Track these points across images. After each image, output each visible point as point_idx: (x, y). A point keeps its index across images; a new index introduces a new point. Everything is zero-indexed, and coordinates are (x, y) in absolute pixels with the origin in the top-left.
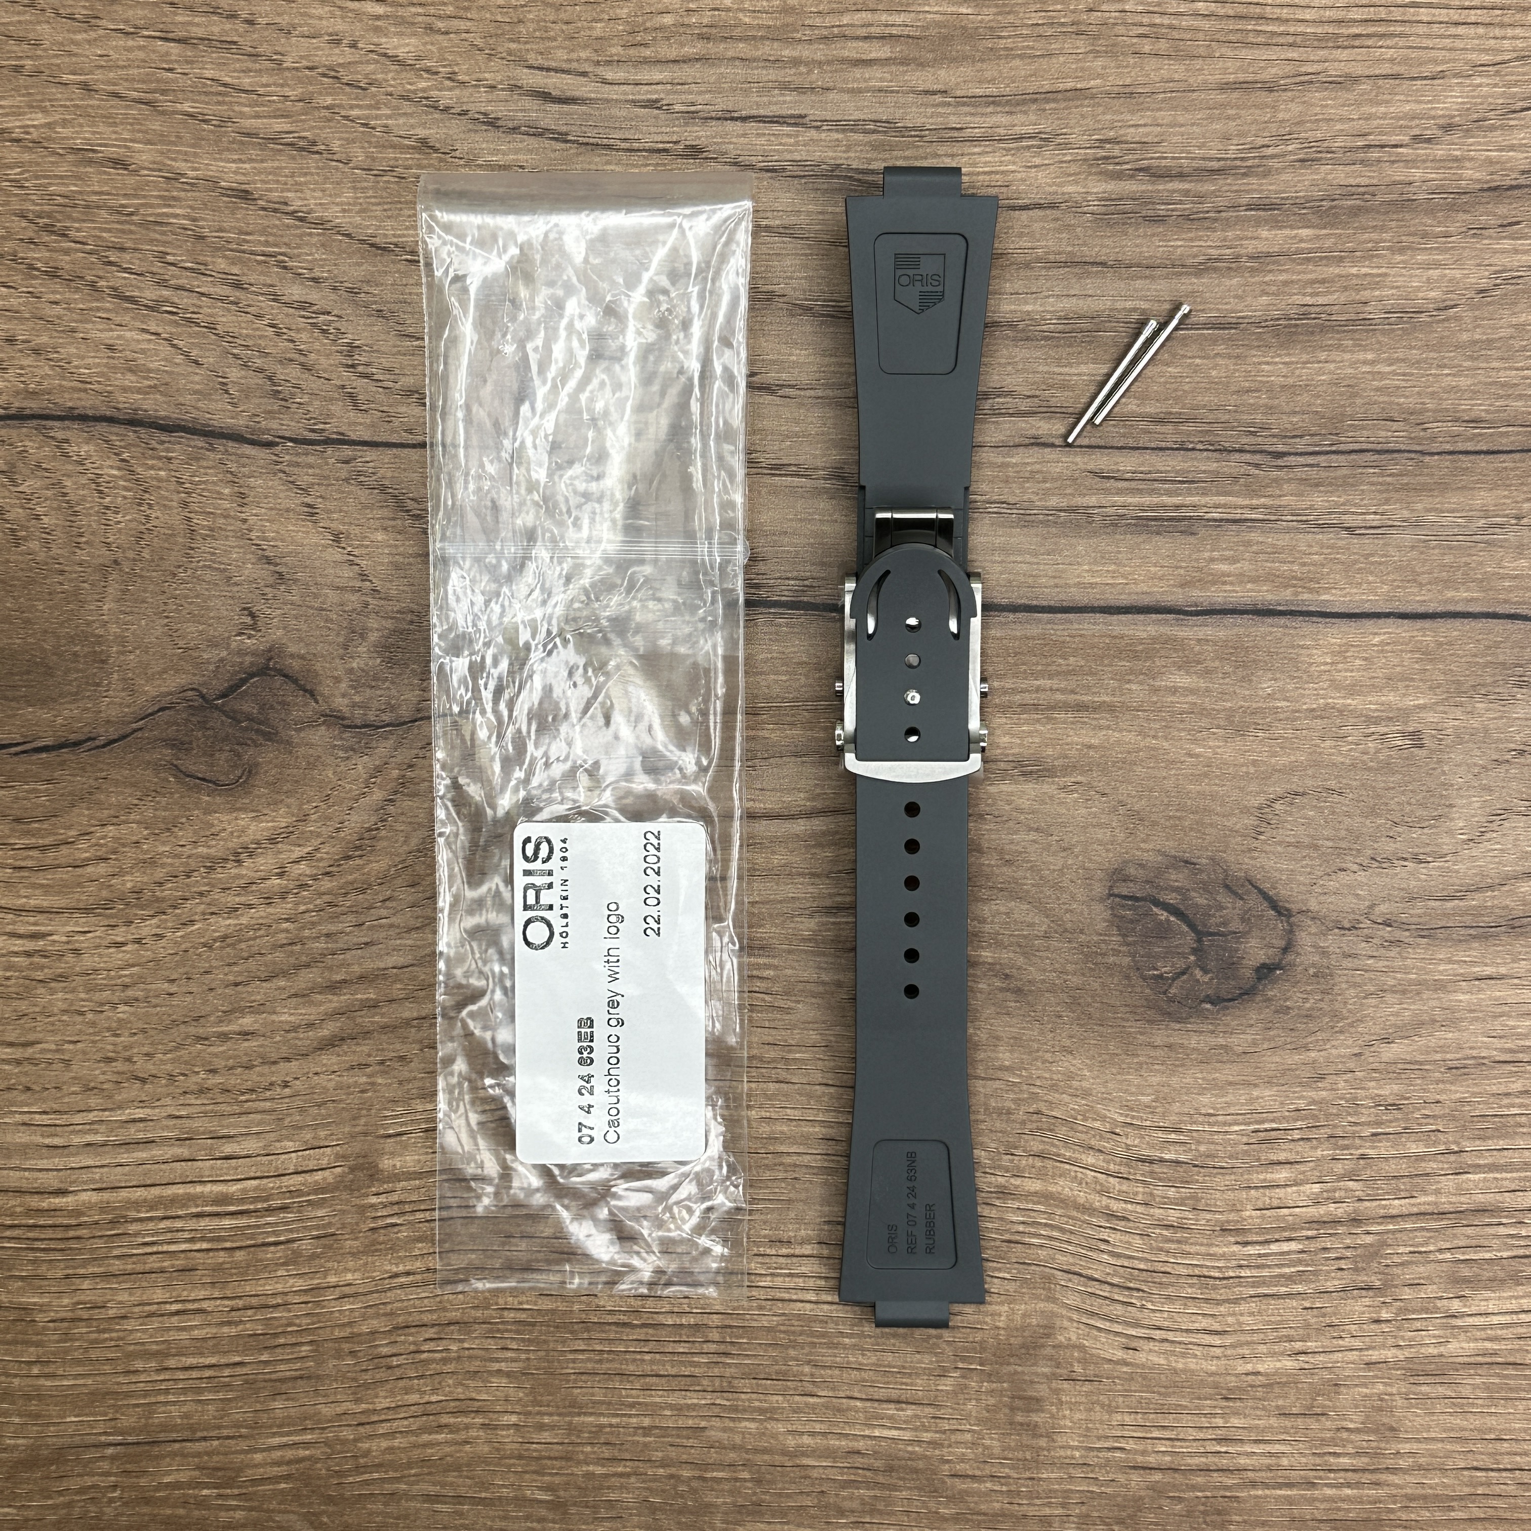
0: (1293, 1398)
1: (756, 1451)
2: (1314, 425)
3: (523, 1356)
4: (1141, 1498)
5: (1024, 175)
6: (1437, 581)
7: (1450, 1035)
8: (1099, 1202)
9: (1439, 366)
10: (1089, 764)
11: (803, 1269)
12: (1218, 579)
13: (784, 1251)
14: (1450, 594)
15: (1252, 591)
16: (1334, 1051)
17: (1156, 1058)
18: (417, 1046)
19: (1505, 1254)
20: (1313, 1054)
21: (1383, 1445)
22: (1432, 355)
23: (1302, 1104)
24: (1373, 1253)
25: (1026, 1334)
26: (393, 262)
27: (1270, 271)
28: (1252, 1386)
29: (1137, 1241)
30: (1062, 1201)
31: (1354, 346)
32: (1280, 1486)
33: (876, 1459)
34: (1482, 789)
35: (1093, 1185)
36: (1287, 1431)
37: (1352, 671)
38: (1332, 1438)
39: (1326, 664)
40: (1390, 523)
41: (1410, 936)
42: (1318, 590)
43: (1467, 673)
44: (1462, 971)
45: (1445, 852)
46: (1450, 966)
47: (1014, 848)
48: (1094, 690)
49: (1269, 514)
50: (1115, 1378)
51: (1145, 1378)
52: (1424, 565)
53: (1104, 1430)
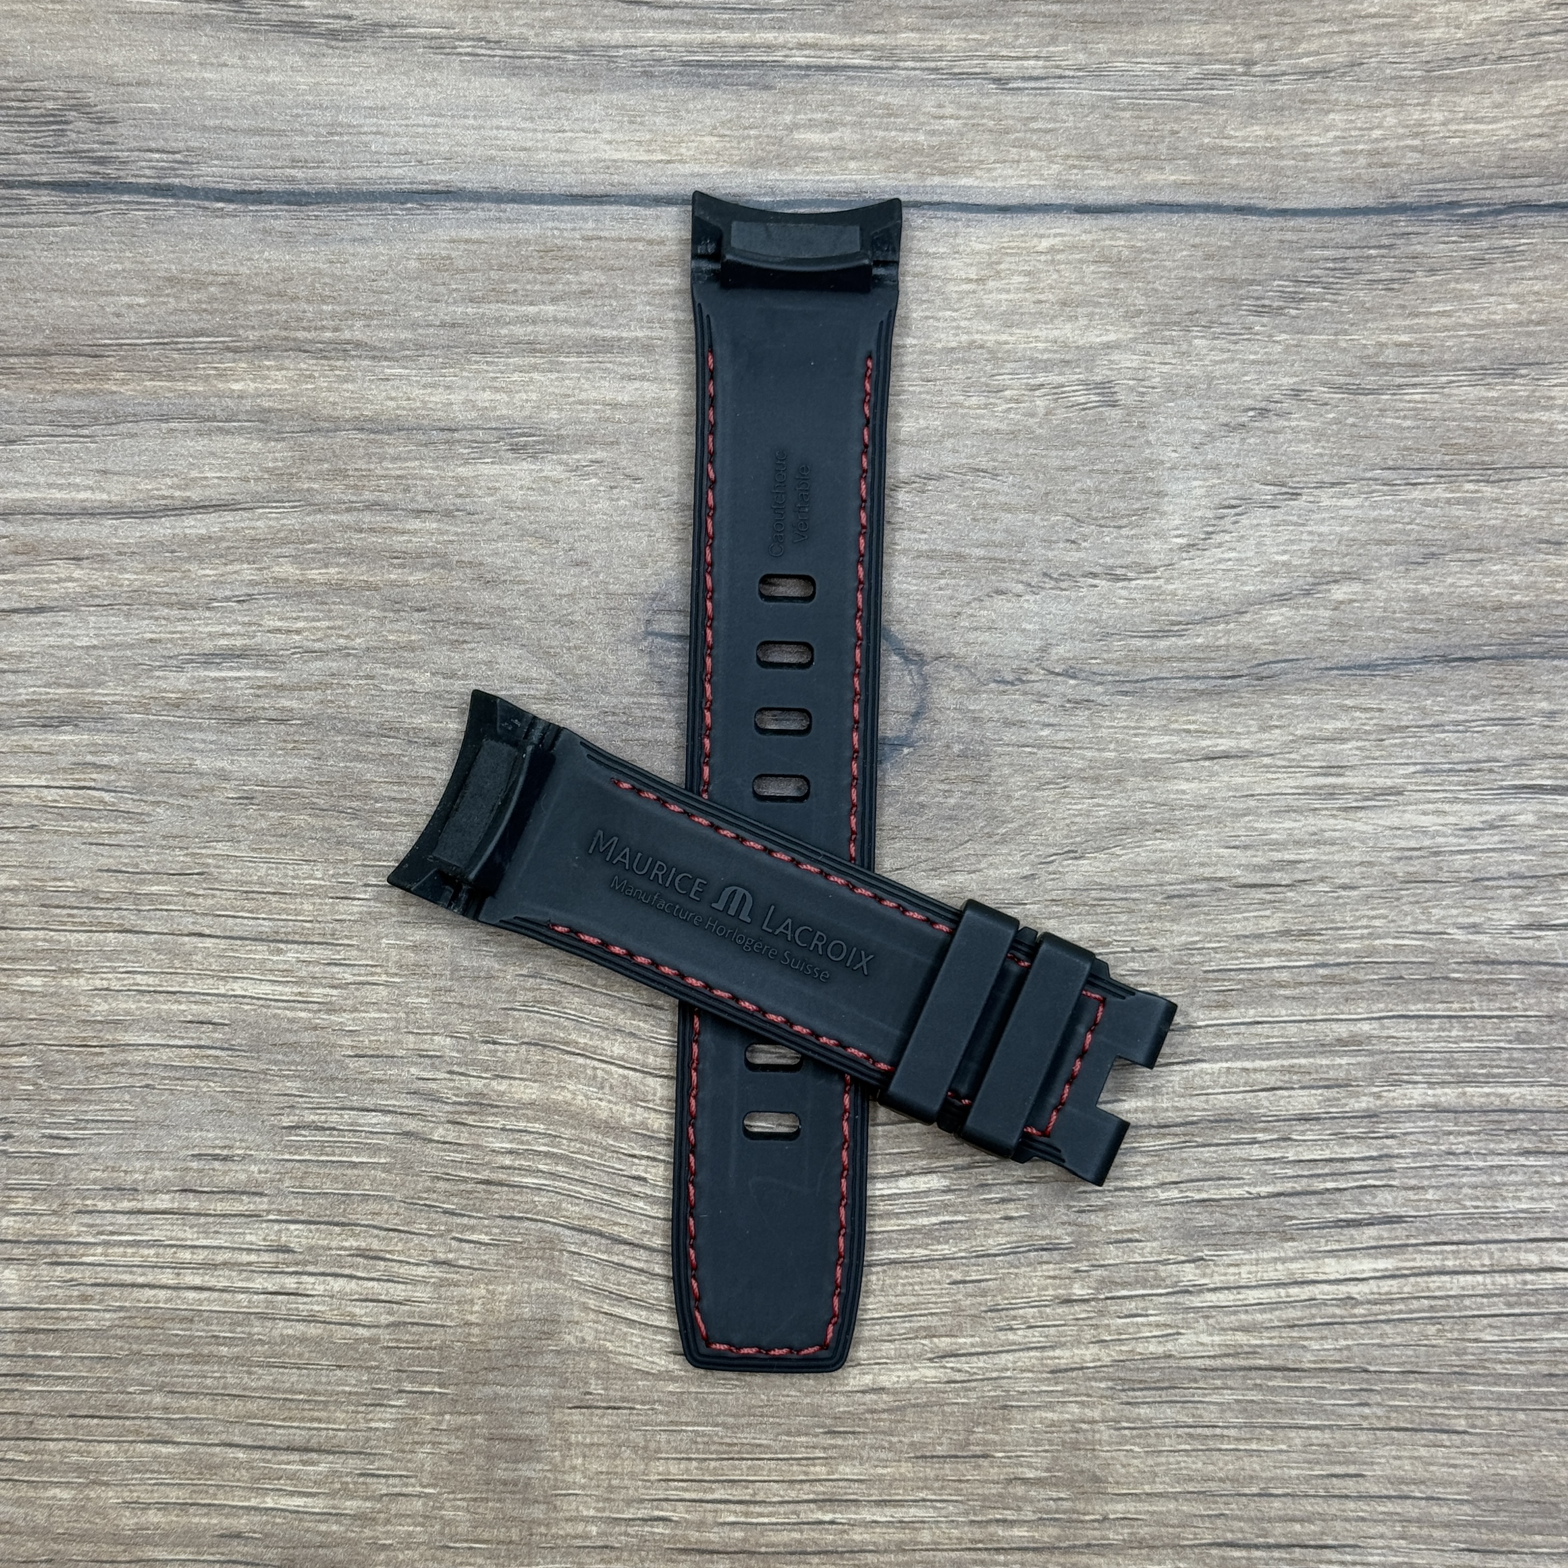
0: (936, 1430)
1: (70, 1537)
6: (1130, 158)
7: (1169, 845)
8: (629, 1115)
10: (614, 432)
11: (157, 1234)
12: (808, 155)
13: (126, 1205)
14: (1150, 177)
15: (858, 171)
19: (1264, 1190)
20: (960, 878)
21: (1080, 1506)
25: (514, 1332)
28: (873, 1411)
30: (574, 1116)
33: (267, 1547)
34: (1207, 468)
35: (622, 1091)
36: (929, 1483)
37: (1008, 291)
38: (1000, 1495)
39: (970, 281)
40: (1059, 72)
41: (1105, 693)
42: (954, 173)
43: (1179, 293)
44: (1184, 746)
45: (1155, 563)
46: (1167, 738)
47: (499, 562)
48: (621, 321)
49: (880, 59)
50: (654, 1402)
51: (702, 1402)
52: (1110, 135)
53: (636, 1489)
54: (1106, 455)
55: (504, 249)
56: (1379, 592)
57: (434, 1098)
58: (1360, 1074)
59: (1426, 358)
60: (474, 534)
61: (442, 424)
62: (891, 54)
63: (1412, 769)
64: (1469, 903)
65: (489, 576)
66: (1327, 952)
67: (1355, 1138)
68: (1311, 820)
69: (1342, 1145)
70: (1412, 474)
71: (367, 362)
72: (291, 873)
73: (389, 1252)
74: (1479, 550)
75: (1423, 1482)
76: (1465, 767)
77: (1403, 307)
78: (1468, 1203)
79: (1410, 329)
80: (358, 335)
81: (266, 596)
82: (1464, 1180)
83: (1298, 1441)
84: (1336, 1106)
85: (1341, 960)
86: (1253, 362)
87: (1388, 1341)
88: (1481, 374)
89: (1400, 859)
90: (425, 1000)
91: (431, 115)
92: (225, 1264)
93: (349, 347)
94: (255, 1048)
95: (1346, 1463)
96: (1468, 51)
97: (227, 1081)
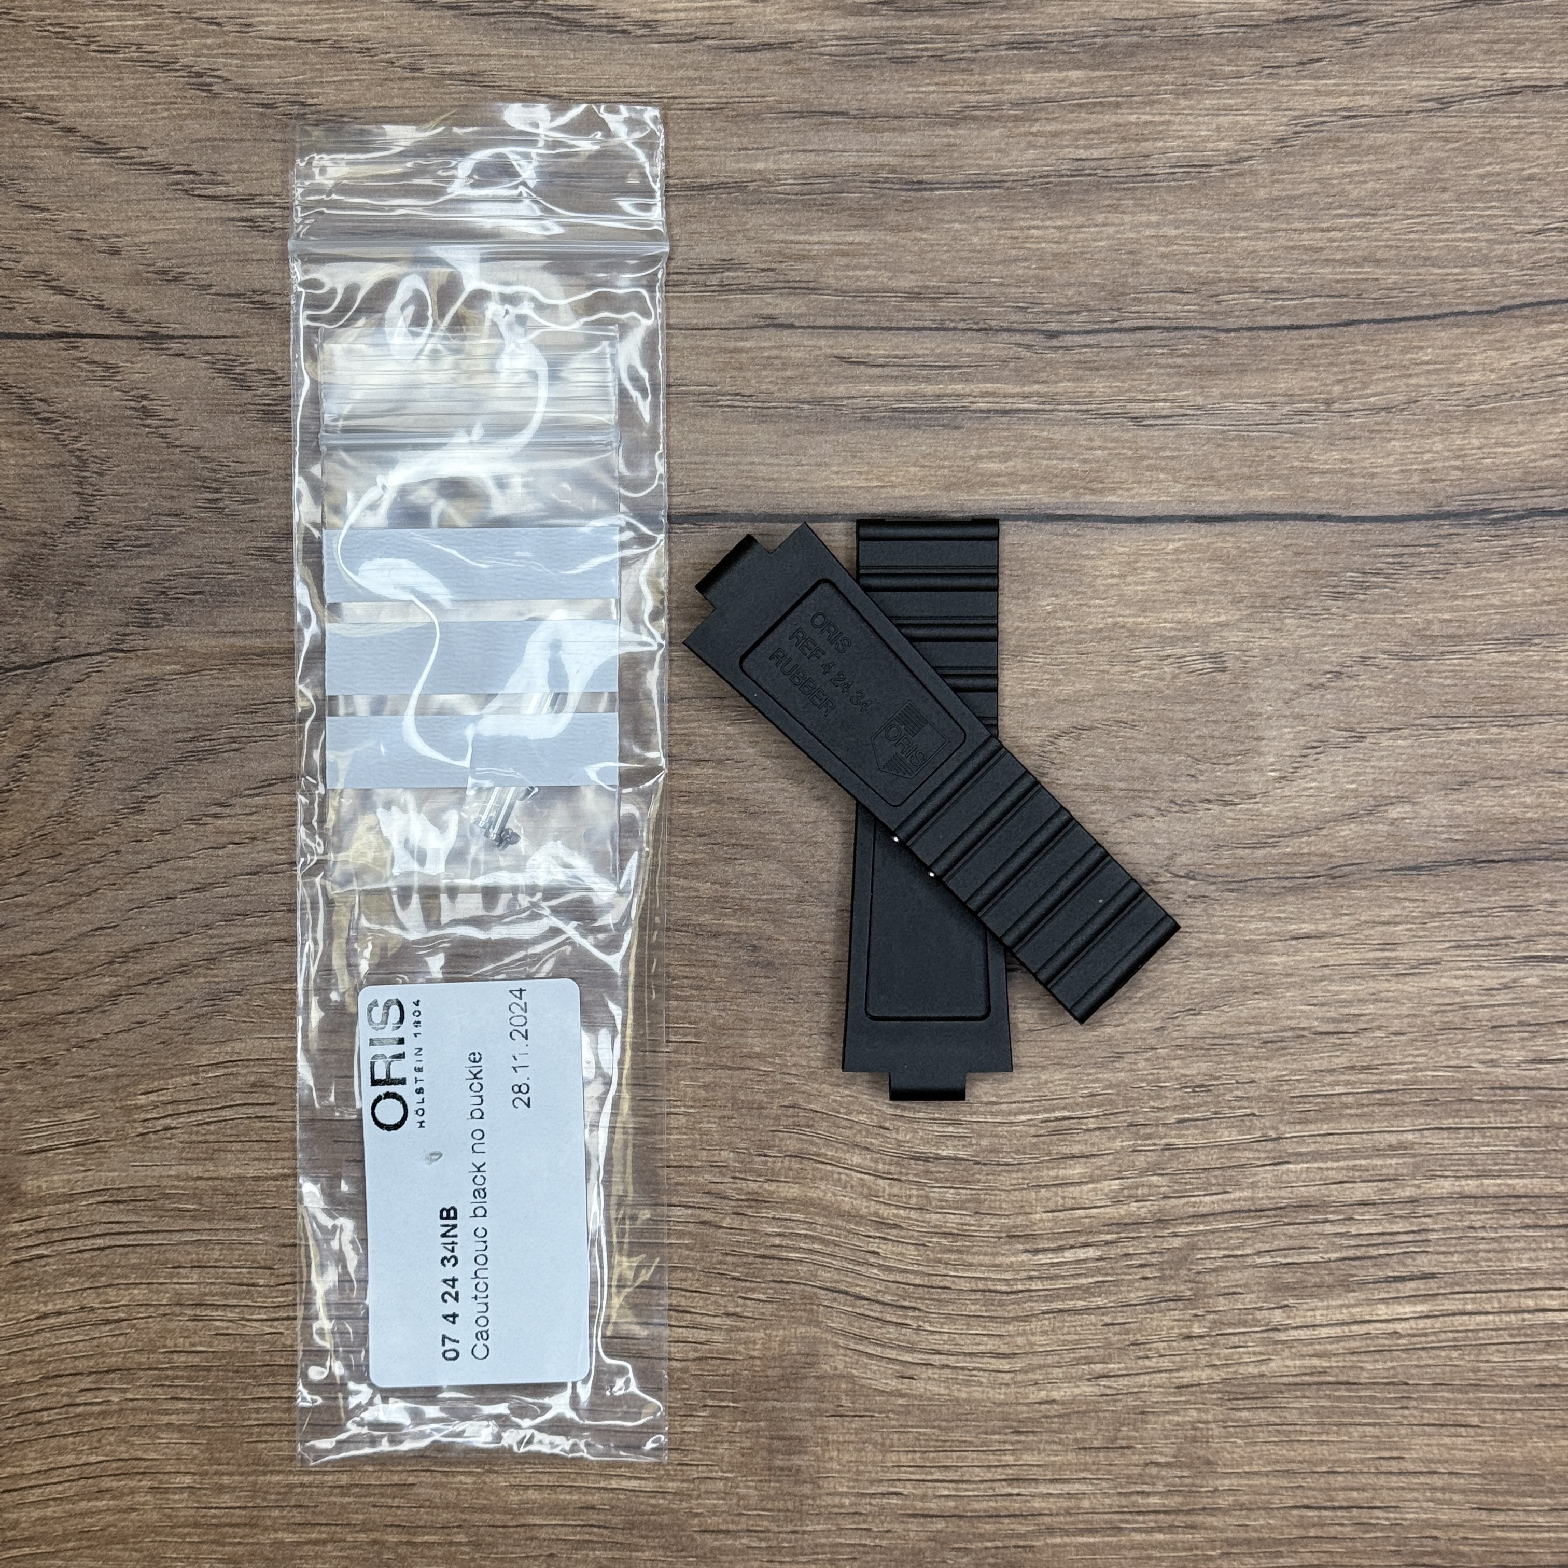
0: (1094, 1430)
1: (473, 1509)
2: (1093, 299)
3: (198, 1407)
4: (921, 1551)
5: (750, 11)
7: (1265, 1004)
8: (865, 1207)
9: (1232, 228)
12: (989, 480)
14: (1252, 493)
16: (1132, 1025)
18: (63, 1046)
19: (1334, 1256)
20: (1108, 1030)
21: (1198, 1482)
22: (1224, 215)
23: (1097, 1087)
24: (1181, 1258)
25: (785, 1364)
26: (12, 120)
27: (1037, 120)
28: (1047, 1417)
29: (911, 1252)
30: (825, 1208)
31: (1135, 206)
32: (1081, 1532)
37: (1143, 584)
39: (1114, 576)
42: (1101, 491)
45: (1254, 792)
47: (759, 797)
51: (923, 1411)
52: (1221, 459)
56: (1424, 812)
59: (1462, 632)
62: (1052, 399)
63: (1447, 945)
65: (752, 809)
66: (1382, 1082)
68: (1371, 984)
69: (1391, 1223)
70: (1451, 721)
75: (1446, 1461)
77: (1446, 592)
79: (1452, 609)
85: (1394, 1087)
88: (1506, 643)
91: (700, 454)
95: (1391, 1449)
96: (1500, 390)
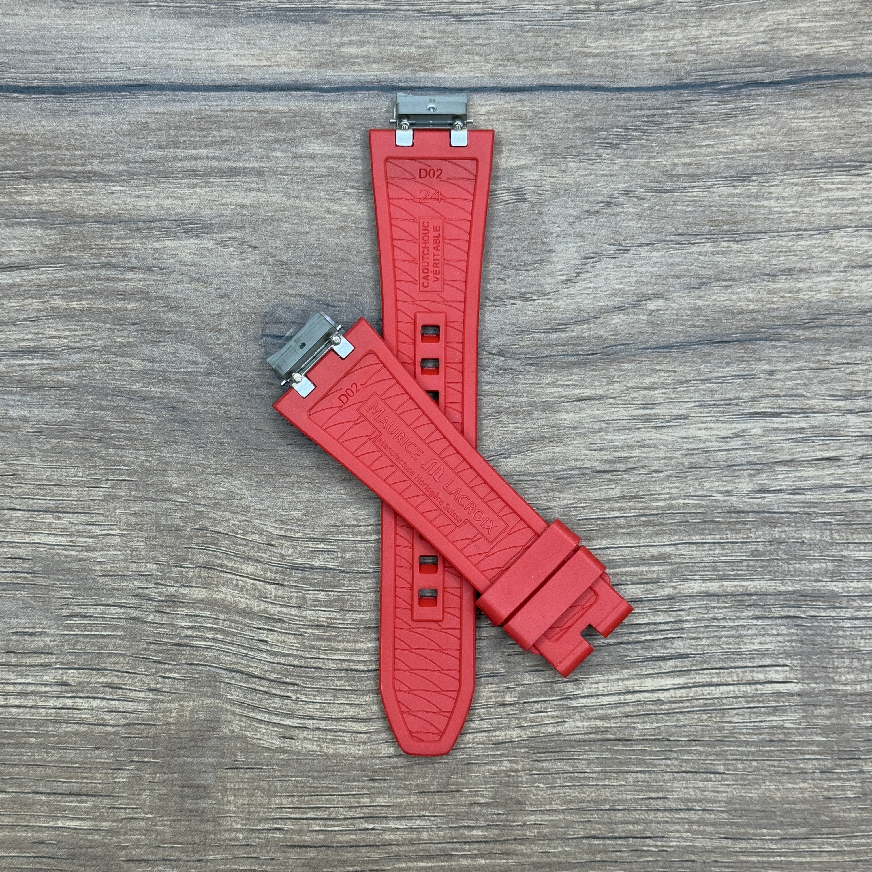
6: (532, 60)
10: (242, 221)
15: (378, 69)
17: (307, 478)
33: (59, 848)
34: (577, 236)
35: (253, 592)
36: (426, 807)
38: (466, 813)
40: (491, 11)
41: (521, 364)
43: (560, 137)
44: (565, 393)
46: (556, 389)
48: (245, 158)
49: (389, 5)
50: (274, 765)
53: (264, 813)
54: (520, 230)
55: (177, 118)
57: (147, 598)
58: (664, 576)
60: (163, 281)
61: (144, 218)
64: (725, 479)
67: (662, 611)
71: (100, 184)
72: (65, 474)
73: (124, 684)
74: (729, 280)
76: (722, 403)
78: (725, 646)
80: (96, 168)
81: (47, 317)
82: (723, 633)
83: (631, 780)
84: (652, 594)
86: (603, 175)
87: (681, 724)
89: (686, 455)
90: (141, 544)
92: (32, 693)
93: (91, 175)
94: (46, 572)
97: (31, 591)
